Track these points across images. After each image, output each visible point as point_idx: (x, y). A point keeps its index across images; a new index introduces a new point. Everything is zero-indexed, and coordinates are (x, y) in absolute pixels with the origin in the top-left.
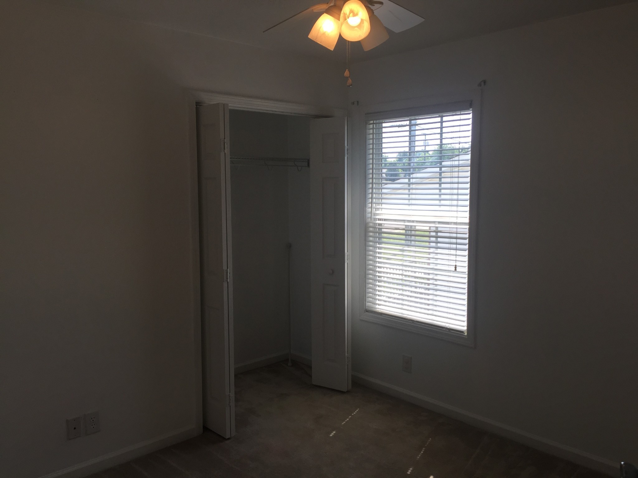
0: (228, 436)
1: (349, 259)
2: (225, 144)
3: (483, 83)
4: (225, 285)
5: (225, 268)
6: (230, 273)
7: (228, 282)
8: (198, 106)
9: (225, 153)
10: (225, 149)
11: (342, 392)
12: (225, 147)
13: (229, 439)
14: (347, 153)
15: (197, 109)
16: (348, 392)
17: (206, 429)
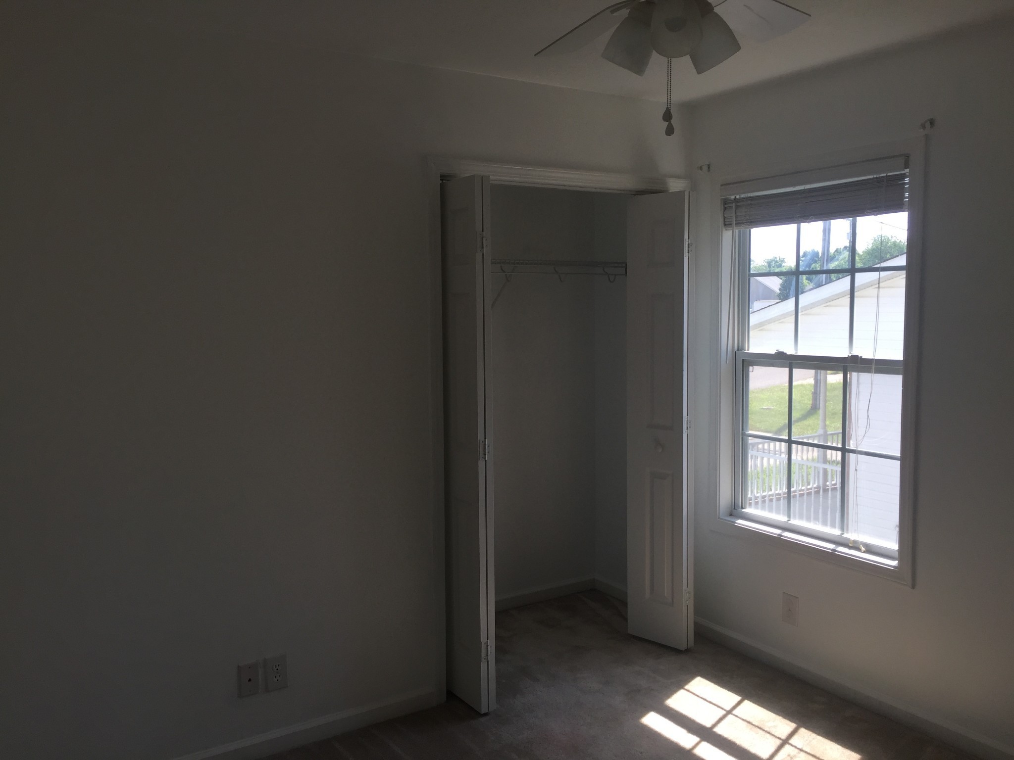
0: (484, 710)
1: (690, 427)
2: (483, 239)
3: (928, 125)
4: (481, 464)
5: (481, 437)
6: (488, 446)
7: (486, 461)
8: (444, 181)
9: (483, 254)
10: (483, 248)
11: (677, 651)
12: (483, 245)
13: (485, 714)
14: (688, 251)
15: (443, 187)
16: (687, 651)
17: (451, 694)
